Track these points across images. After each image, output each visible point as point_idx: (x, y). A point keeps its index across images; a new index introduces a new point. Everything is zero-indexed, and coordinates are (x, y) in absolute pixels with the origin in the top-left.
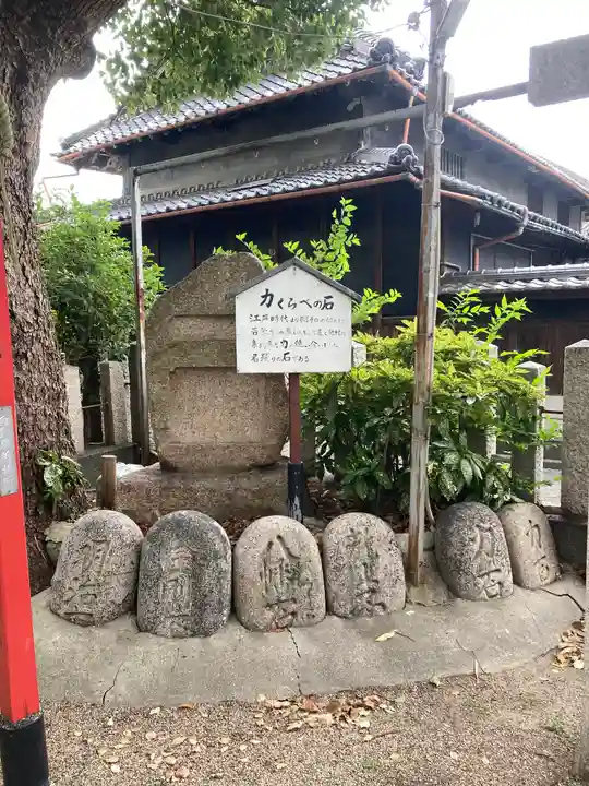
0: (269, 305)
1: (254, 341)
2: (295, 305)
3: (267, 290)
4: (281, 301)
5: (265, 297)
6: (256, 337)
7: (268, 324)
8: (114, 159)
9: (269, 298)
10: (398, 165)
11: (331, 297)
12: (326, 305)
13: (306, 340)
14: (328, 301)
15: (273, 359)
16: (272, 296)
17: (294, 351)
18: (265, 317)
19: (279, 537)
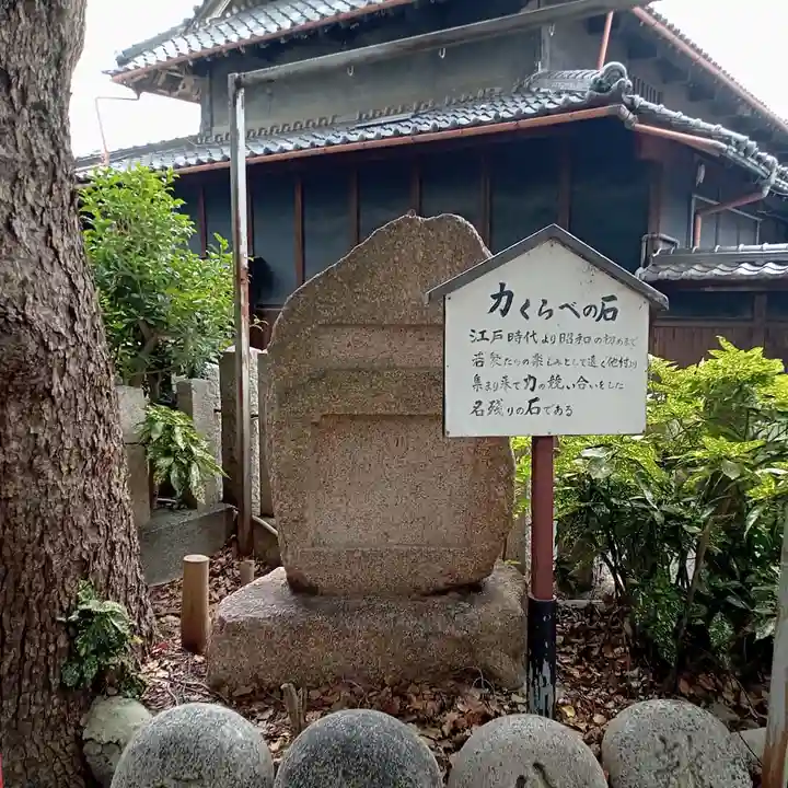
0: (504, 312)
1: (477, 378)
2: (550, 312)
3: (502, 285)
4: (527, 305)
5: (497, 297)
6: (479, 371)
7: (501, 346)
8: (189, 81)
9: (505, 299)
10: (604, 93)
11: (612, 298)
12: (604, 312)
13: (569, 376)
14: (608, 305)
15: (510, 411)
16: (510, 295)
17: (547, 397)
18: (497, 334)
19: (537, 766)
